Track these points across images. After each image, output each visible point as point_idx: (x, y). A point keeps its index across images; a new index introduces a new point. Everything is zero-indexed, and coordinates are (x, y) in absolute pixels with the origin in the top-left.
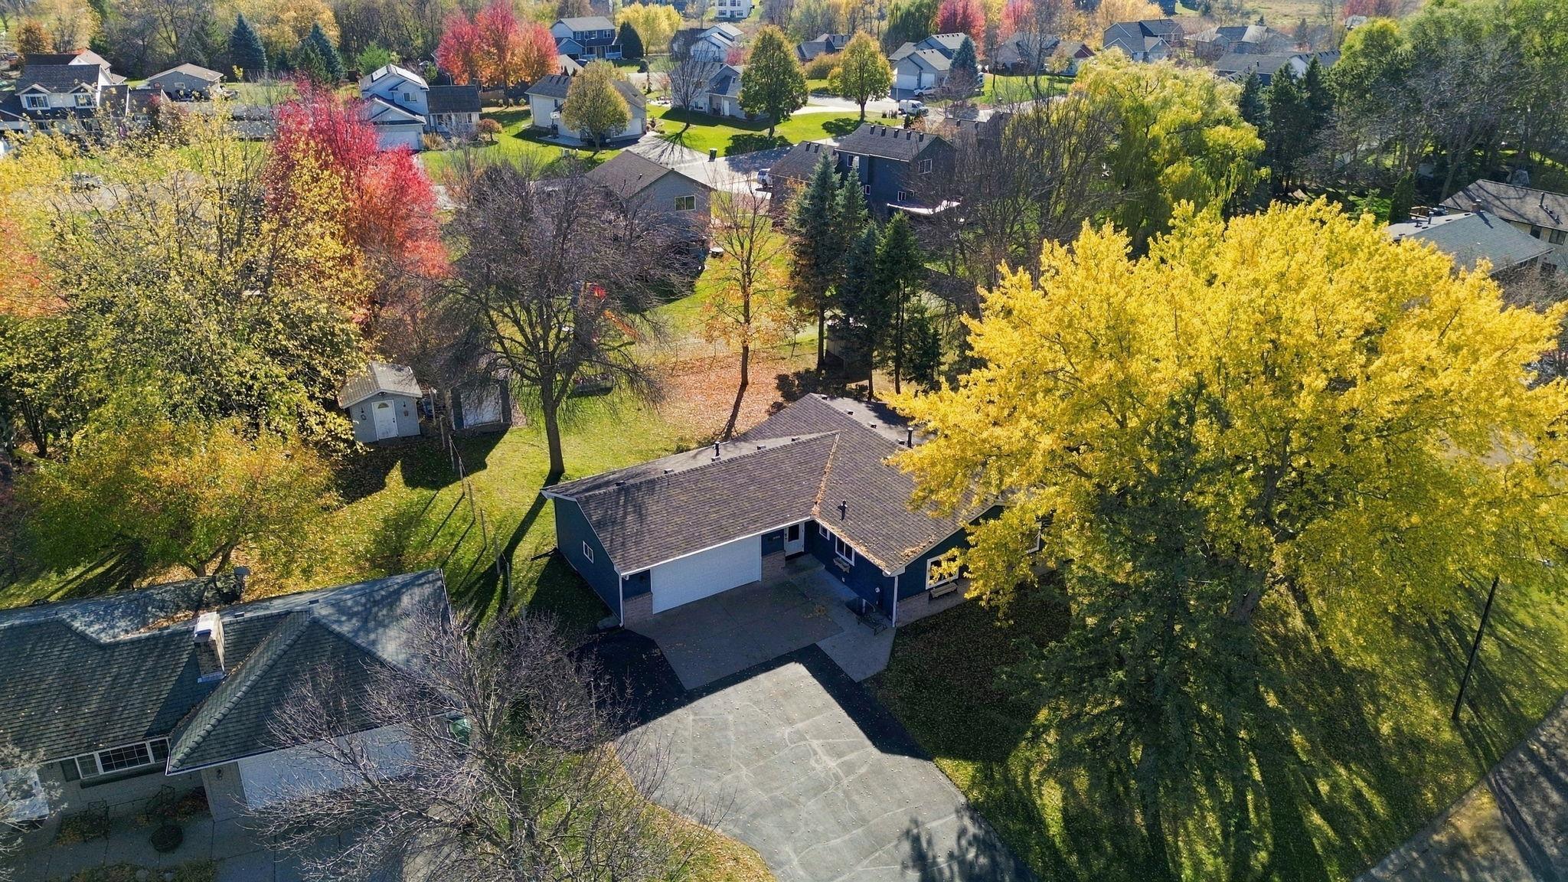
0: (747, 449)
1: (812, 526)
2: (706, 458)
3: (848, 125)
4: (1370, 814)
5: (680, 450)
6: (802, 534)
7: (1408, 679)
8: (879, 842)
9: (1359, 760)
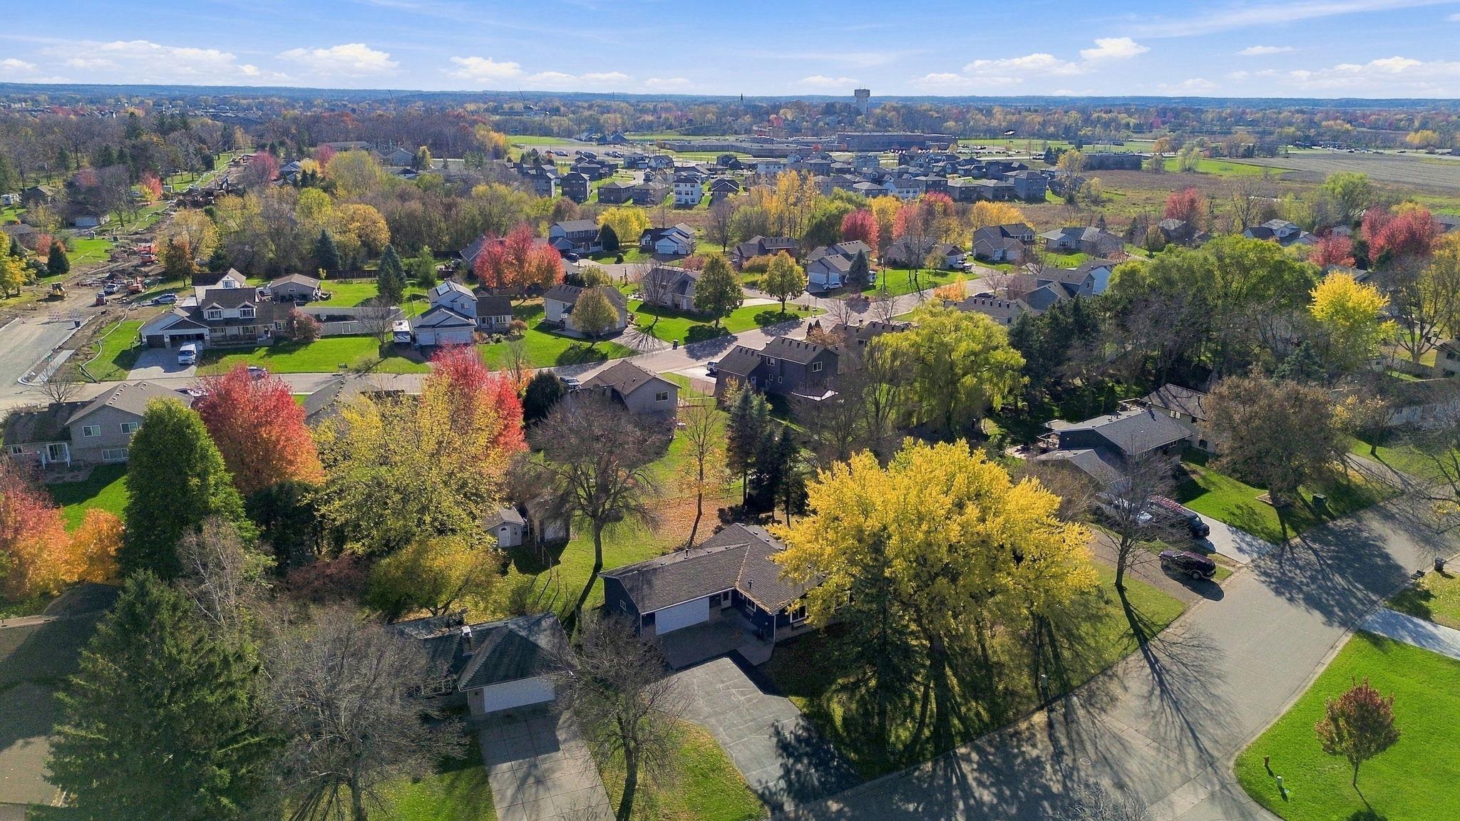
0: (702, 553)
1: (735, 592)
2: (680, 557)
3: (773, 317)
4: (981, 720)
5: (664, 554)
6: (730, 597)
7: (1019, 667)
8: (761, 728)
9: (983, 699)
